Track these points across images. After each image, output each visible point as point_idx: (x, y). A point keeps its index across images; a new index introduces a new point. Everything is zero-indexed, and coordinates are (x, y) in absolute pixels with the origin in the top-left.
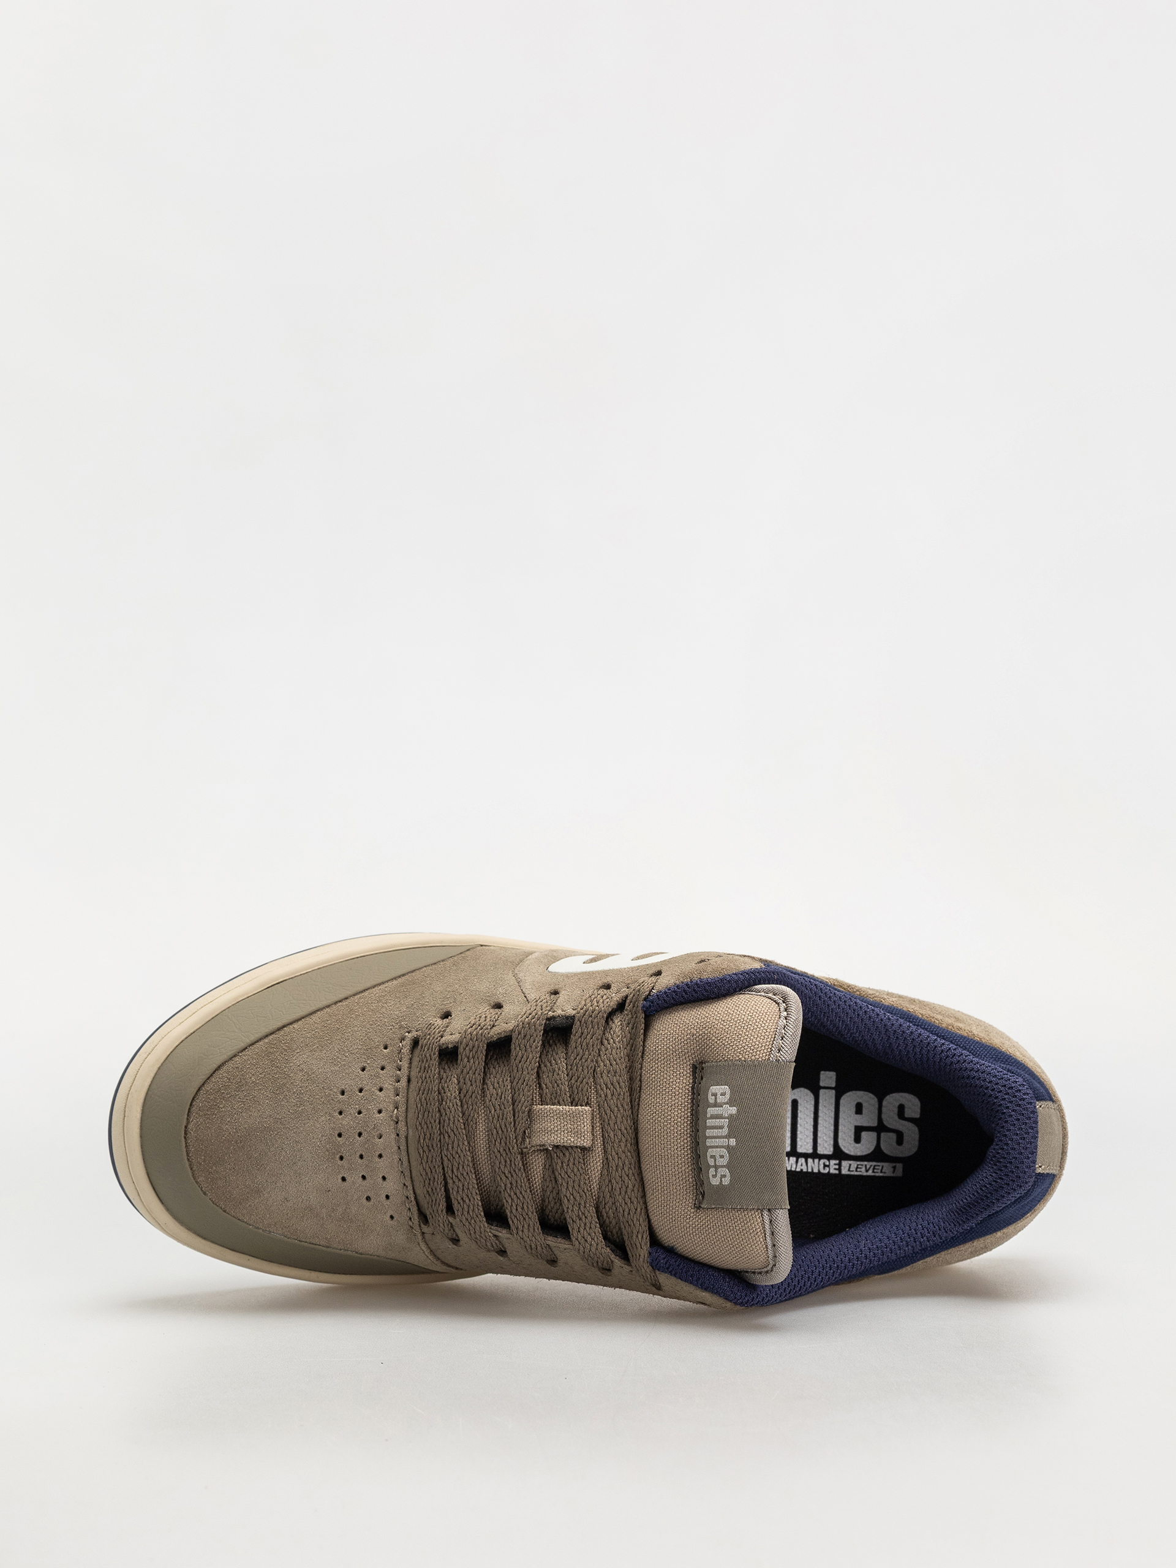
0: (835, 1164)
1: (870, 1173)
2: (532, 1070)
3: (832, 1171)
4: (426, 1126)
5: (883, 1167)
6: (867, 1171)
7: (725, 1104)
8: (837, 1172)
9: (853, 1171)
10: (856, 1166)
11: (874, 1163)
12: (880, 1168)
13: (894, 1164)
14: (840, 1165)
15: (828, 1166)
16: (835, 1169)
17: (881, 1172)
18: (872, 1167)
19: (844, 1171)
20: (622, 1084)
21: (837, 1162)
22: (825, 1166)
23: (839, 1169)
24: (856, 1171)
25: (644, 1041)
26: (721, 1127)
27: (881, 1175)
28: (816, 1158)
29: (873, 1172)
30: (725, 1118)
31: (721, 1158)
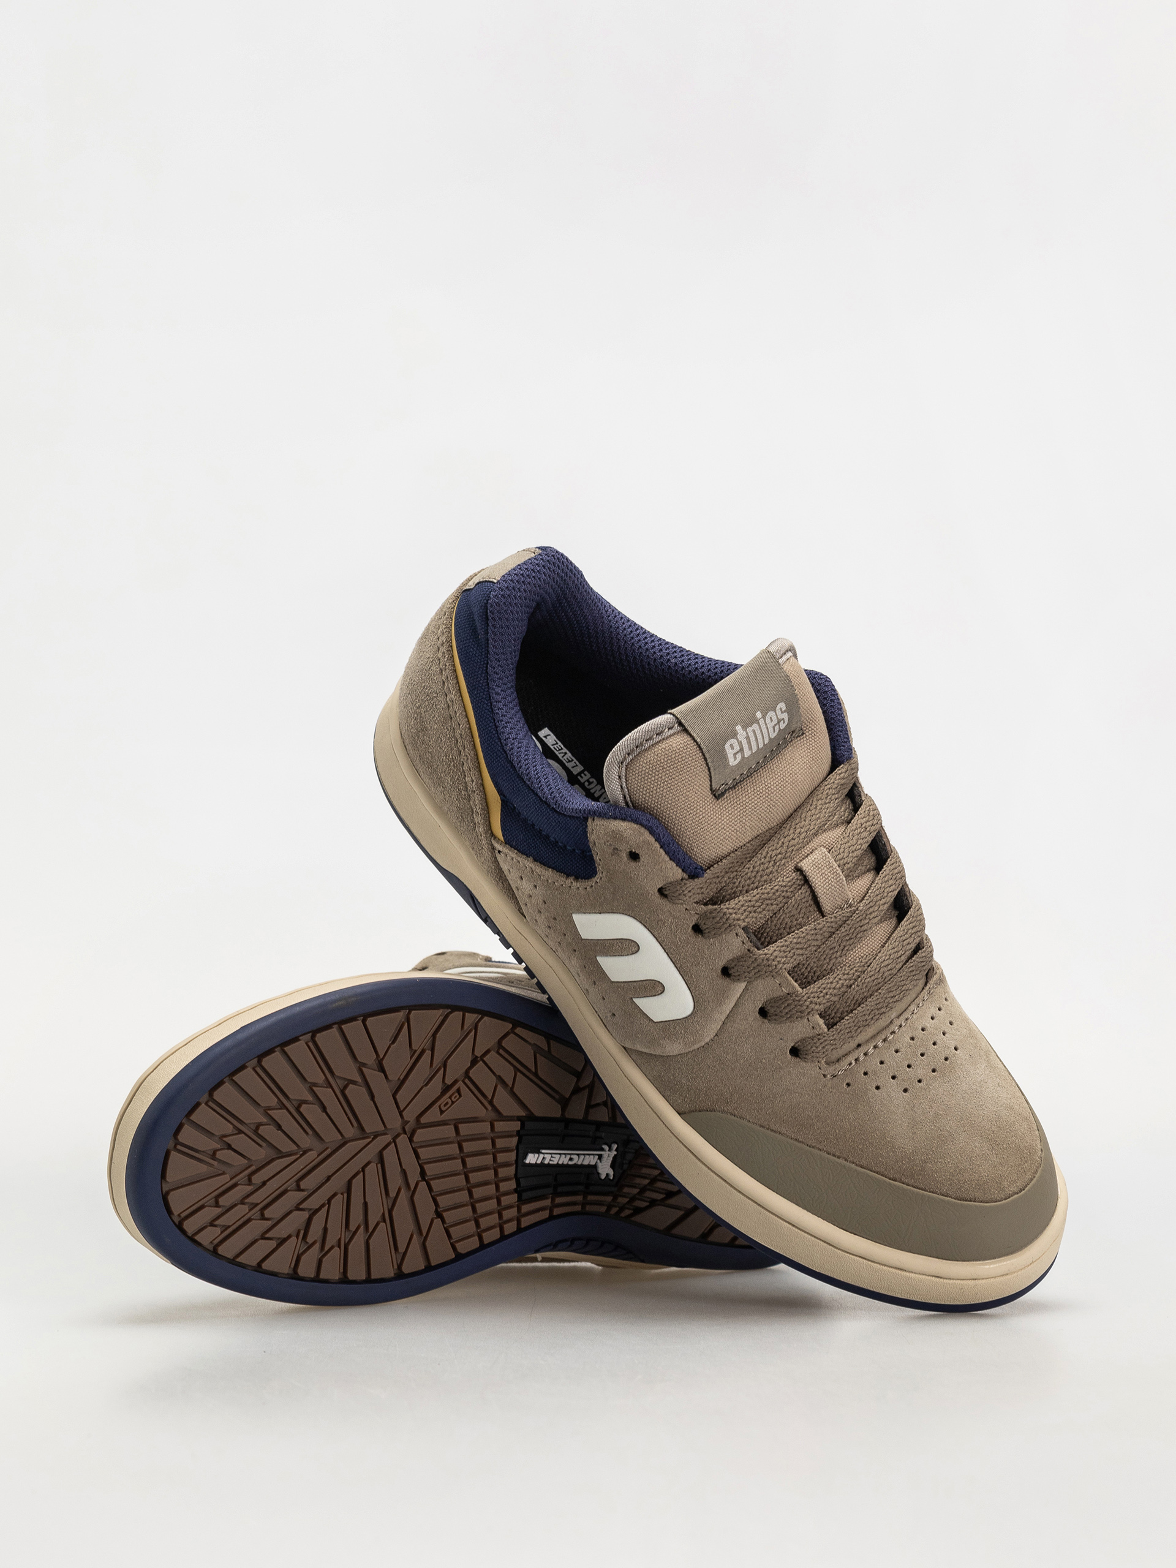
0: (582, 777)
1: (565, 750)
2: (803, 933)
3: (589, 776)
4: (872, 1013)
5: (552, 745)
6: (566, 753)
7: (738, 740)
8: (586, 772)
9: (575, 763)
10: (570, 763)
11: (557, 753)
12: (555, 746)
13: (544, 739)
14: (579, 774)
15: (588, 781)
16: (585, 775)
17: (557, 743)
18: (560, 752)
19: (580, 768)
20: (764, 854)
21: (579, 777)
22: (590, 783)
23: (582, 772)
24: (572, 760)
25: (725, 857)
26: (754, 731)
27: (558, 742)
28: (591, 793)
29: (562, 749)
30: (747, 733)
31: (772, 721)
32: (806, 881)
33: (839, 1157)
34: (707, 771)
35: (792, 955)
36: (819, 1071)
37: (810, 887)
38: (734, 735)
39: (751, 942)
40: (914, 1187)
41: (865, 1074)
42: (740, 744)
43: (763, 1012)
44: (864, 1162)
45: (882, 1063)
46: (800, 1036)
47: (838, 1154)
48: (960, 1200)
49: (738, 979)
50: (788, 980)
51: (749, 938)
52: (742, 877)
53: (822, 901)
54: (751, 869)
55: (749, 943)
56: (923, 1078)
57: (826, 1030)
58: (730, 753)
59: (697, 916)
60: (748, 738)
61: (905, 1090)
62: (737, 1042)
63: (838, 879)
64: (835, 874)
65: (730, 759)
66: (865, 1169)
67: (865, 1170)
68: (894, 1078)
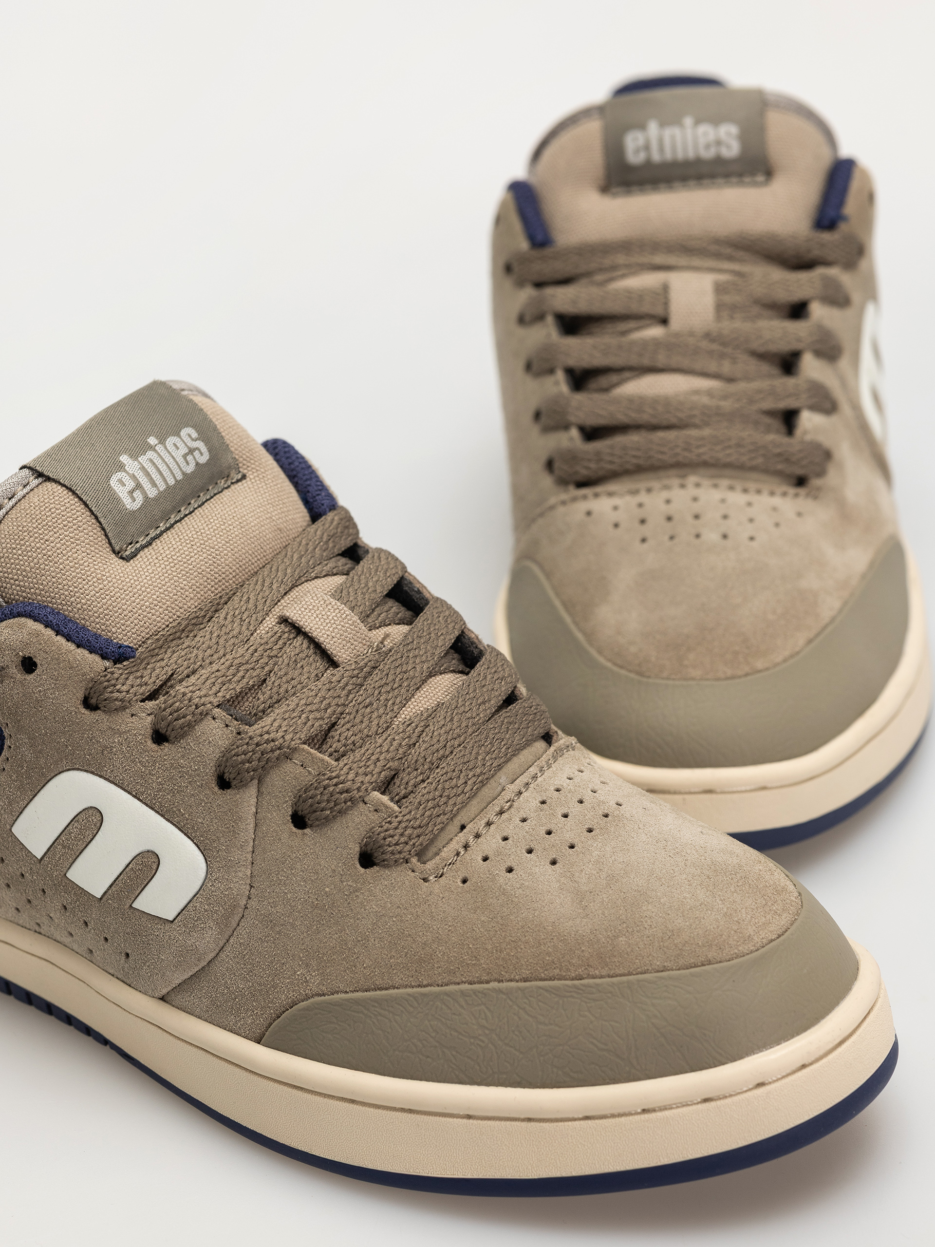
2: (313, 690)
7: (128, 474)
25: (162, 629)
26: (151, 461)
30: (140, 463)
31: (178, 448)
32: (298, 630)
33: (488, 982)
34: (94, 521)
35: (304, 721)
36: (413, 874)
37: (306, 635)
38: (121, 467)
39: (236, 719)
40: (612, 977)
41: (485, 859)
42: (133, 477)
43: (299, 821)
44: (526, 973)
45: (505, 839)
46: (363, 831)
47: (485, 978)
48: (688, 969)
49: (244, 785)
50: (311, 754)
51: (231, 715)
52: (198, 649)
53: (328, 647)
54: (208, 637)
55: (236, 722)
56: (576, 842)
57: (396, 808)
58: (122, 493)
59: (150, 718)
60: (143, 468)
61: (554, 863)
62: (281, 881)
63: (344, 616)
64: (338, 610)
65: (125, 500)
66: (531, 981)
67: (533, 983)
68: (530, 851)
